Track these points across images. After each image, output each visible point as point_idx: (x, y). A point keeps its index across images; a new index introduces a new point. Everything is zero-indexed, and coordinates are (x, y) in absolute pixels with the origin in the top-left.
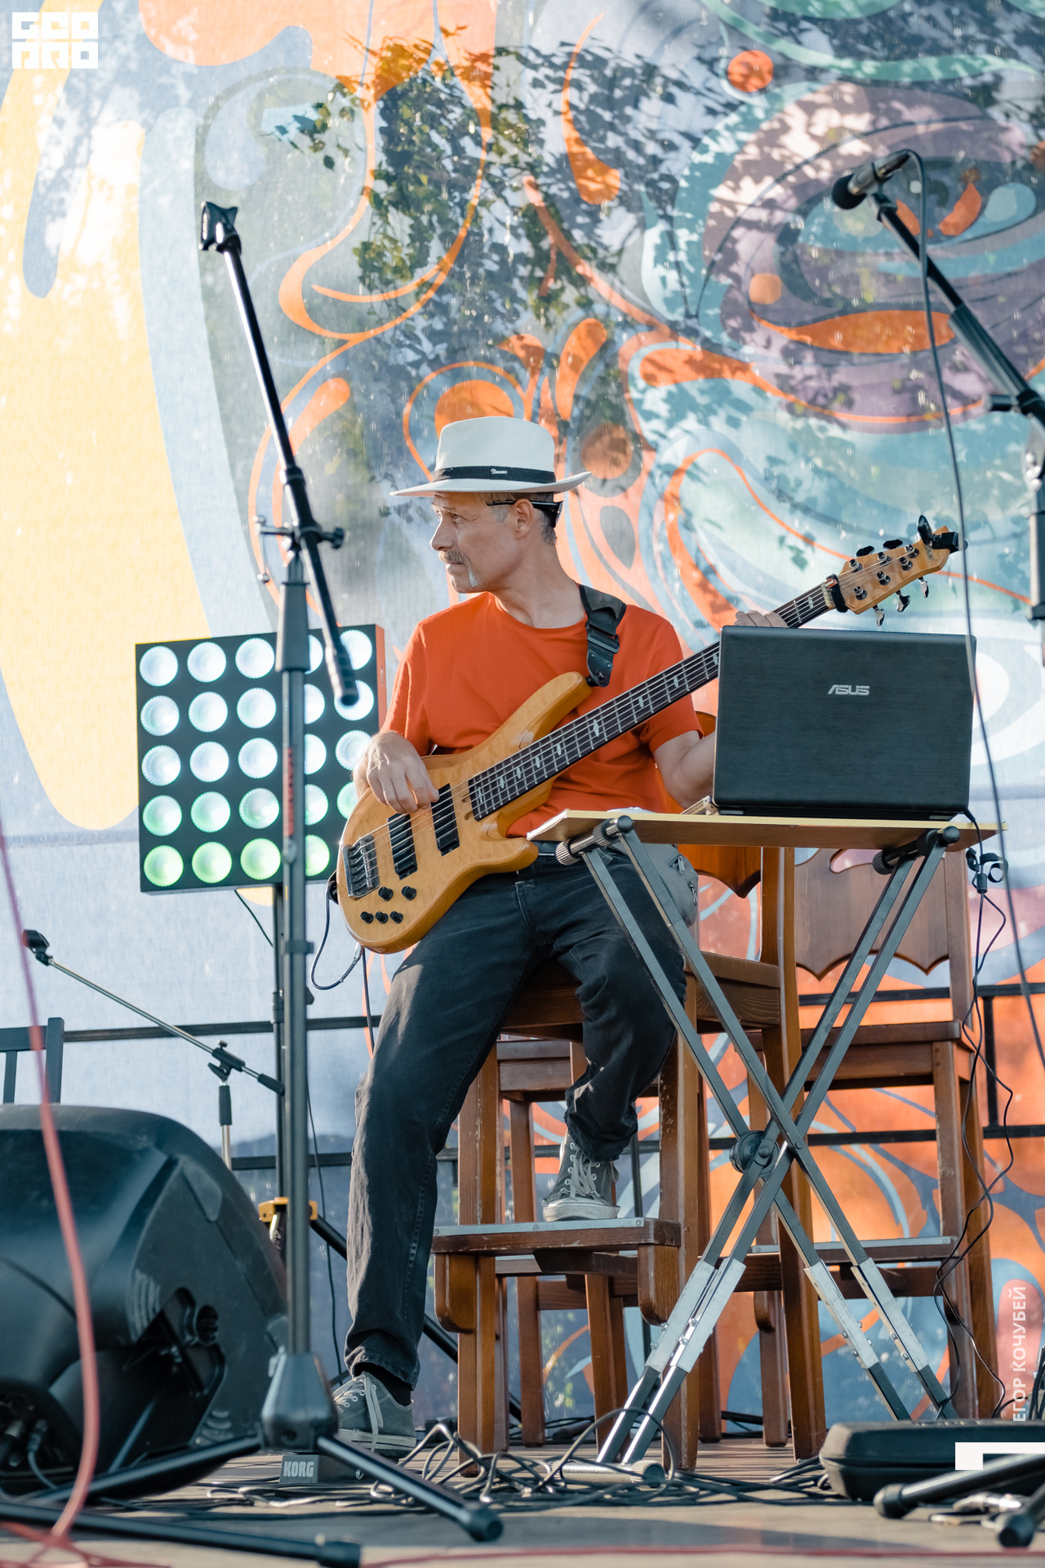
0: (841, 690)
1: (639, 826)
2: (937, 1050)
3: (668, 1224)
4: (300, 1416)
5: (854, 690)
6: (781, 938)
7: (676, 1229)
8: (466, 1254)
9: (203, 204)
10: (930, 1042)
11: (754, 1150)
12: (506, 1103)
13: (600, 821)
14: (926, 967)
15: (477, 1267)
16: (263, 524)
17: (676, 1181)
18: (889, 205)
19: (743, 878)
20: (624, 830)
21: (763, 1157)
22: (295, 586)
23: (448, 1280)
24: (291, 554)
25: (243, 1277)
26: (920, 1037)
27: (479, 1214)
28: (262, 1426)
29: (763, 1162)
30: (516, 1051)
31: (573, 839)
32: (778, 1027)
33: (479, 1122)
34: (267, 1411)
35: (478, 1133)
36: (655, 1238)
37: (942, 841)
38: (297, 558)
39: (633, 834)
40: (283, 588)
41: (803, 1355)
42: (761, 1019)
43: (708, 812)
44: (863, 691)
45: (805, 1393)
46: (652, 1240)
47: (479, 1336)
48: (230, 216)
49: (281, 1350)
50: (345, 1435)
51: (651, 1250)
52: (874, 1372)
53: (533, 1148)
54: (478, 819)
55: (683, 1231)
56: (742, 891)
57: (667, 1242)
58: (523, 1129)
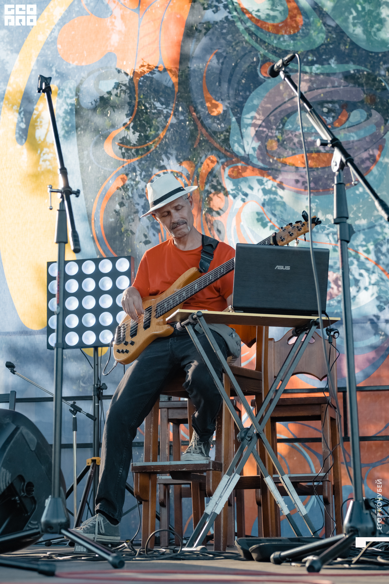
0: (280, 268)
1: (205, 315)
2: (323, 407)
3: (217, 463)
4: (55, 521)
5: (284, 268)
6: (263, 362)
7: (221, 465)
8: (146, 473)
9: (39, 76)
10: (320, 404)
11: (245, 435)
12: (171, 424)
13: (191, 313)
14: (321, 378)
15: (150, 478)
16: (51, 188)
17: (221, 447)
18: (288, 74)
19: (250, 341)
20: (199, 317)
21: (249, 437)
22: (62, 211)
23: (139, 482)
24: (61, 199)
25: (44, 472)
26: (317, 402)
27: (151, 459)
28: (41, 525)
29: (249, 439)
30: (174, 405)
31: (182, 321)
32: (261, 394)
33: (152, 426)
34: (43, 519)
35: (152, 429)
36: (213, 468)
37: (316, 323)
38: (63, 201)
39: (202, 318)
40: (58, 212)
41: (268, 512)
42: (255, 391)
43: (231, 311)
44: (288, 268)
45: (268, 526)
46: (211, 468)
47: (150, 502)
48: (48, 81)
49: (50, 496)
50: (73, 529)
51: (211, 472)
52: (288, 516)
53: (180, 442)
54: (157, 318)
55: (223, 465)
56: (250, 345)
57: (217, 469)
58: (177, 433)
